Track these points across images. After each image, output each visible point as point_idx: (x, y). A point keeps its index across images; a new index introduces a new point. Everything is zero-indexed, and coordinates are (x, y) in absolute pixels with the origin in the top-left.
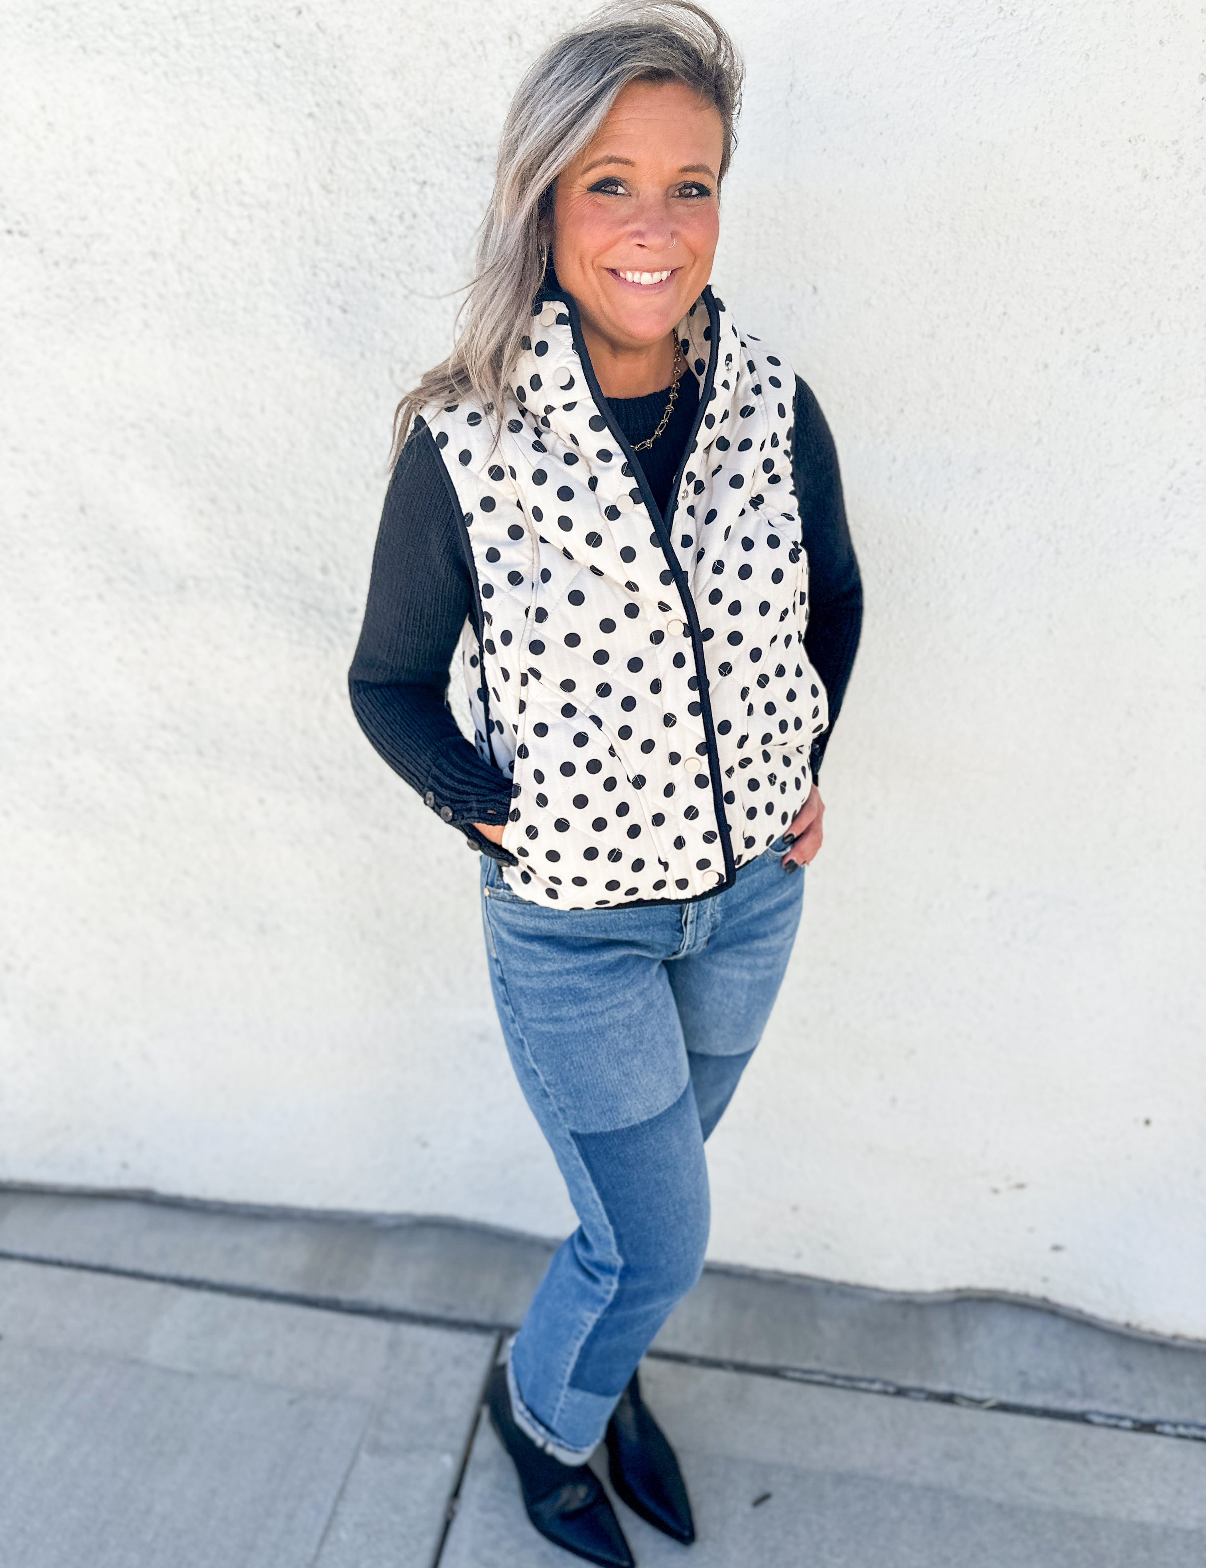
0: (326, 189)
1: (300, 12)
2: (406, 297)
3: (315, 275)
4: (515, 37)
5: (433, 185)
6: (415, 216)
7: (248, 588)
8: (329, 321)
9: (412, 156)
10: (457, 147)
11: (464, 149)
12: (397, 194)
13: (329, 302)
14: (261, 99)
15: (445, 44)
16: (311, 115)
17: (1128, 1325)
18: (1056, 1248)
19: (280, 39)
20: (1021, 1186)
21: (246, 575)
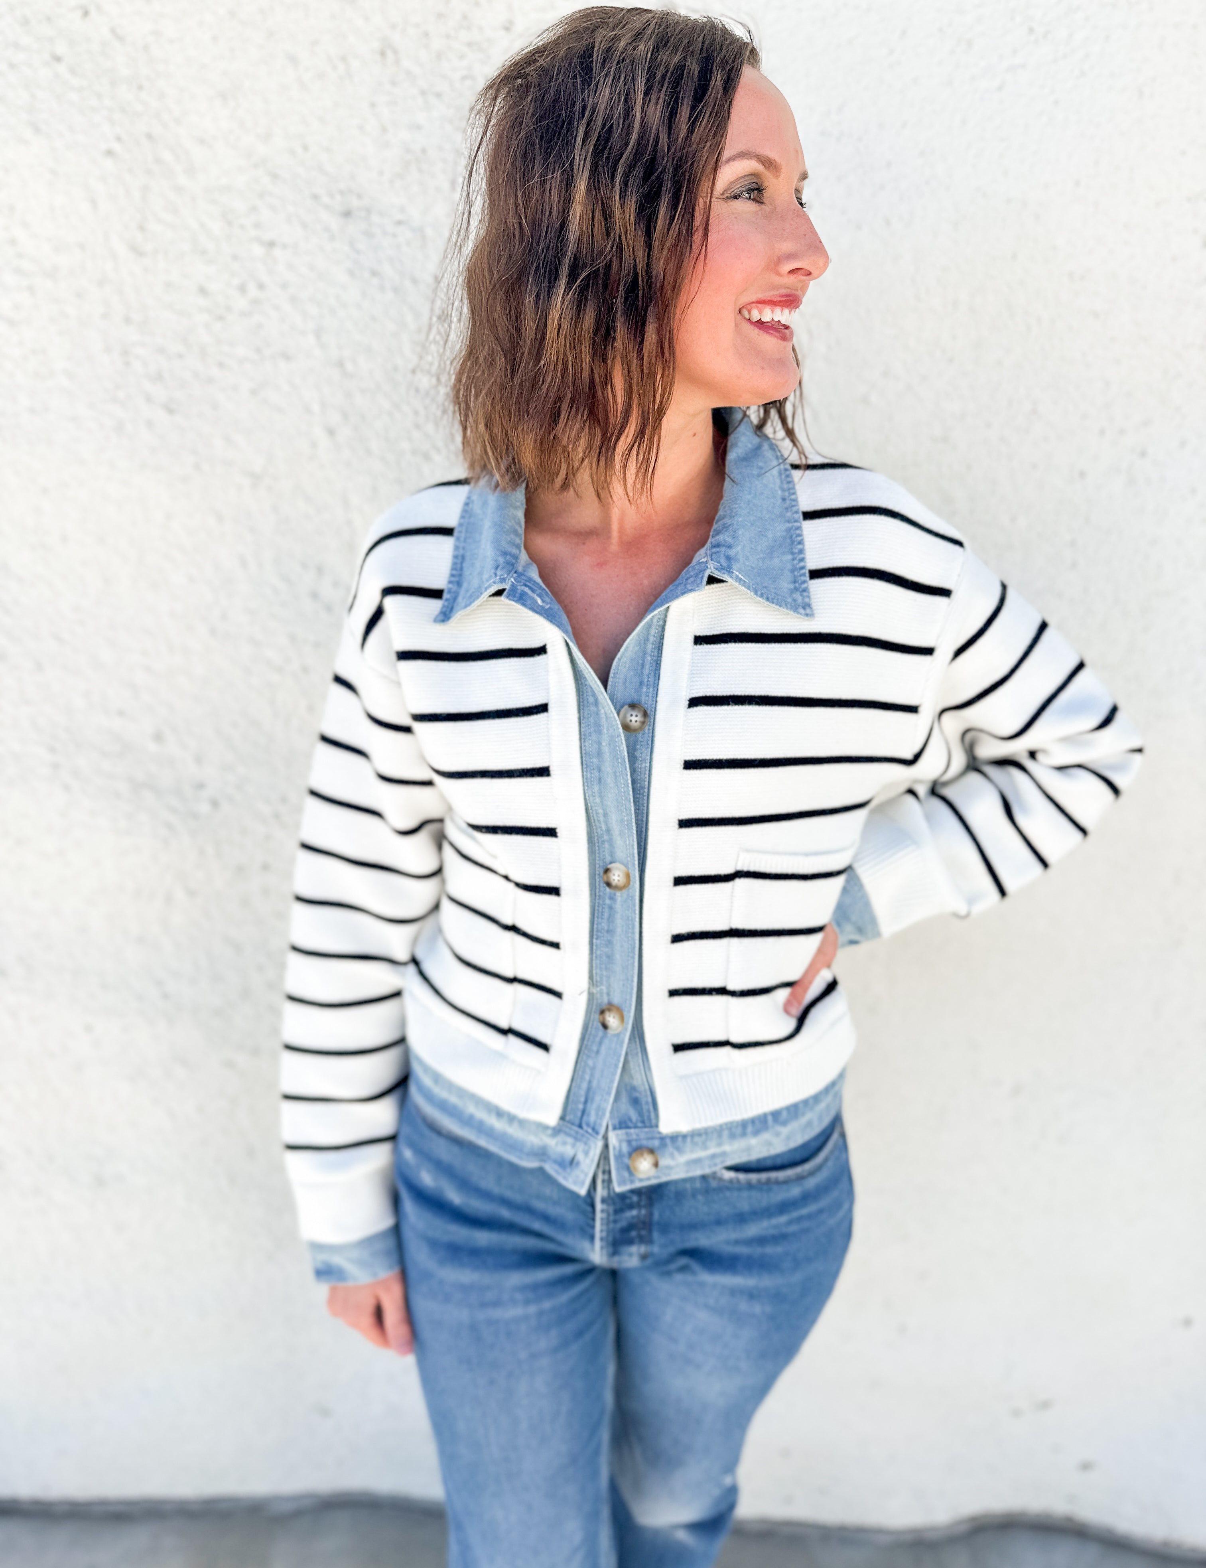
0: (137, 251)
1: (86, 13)
2: (254, 392)
3: (127, 364)
4: (389, 54)
5: (285, 246)
6: (261, 286)
7: (56, 766)
8: (150, 424)
9: (254, 209)
10: (315, 197)
11: (326, 199)
12: (235, 258)
13: (149, 399)
14: (37, 130)
15: (293, 59)
16: (109, 153)
17: (1166, 1544)
18: (1086, 1466)
19: (61, 49)
20: (1045, 1405)
21: (52, 750)
